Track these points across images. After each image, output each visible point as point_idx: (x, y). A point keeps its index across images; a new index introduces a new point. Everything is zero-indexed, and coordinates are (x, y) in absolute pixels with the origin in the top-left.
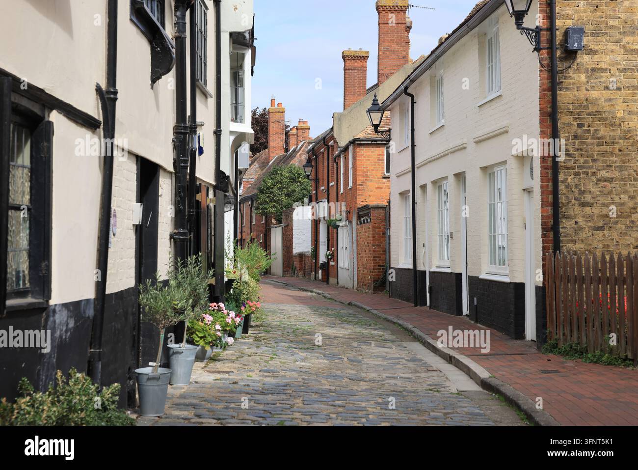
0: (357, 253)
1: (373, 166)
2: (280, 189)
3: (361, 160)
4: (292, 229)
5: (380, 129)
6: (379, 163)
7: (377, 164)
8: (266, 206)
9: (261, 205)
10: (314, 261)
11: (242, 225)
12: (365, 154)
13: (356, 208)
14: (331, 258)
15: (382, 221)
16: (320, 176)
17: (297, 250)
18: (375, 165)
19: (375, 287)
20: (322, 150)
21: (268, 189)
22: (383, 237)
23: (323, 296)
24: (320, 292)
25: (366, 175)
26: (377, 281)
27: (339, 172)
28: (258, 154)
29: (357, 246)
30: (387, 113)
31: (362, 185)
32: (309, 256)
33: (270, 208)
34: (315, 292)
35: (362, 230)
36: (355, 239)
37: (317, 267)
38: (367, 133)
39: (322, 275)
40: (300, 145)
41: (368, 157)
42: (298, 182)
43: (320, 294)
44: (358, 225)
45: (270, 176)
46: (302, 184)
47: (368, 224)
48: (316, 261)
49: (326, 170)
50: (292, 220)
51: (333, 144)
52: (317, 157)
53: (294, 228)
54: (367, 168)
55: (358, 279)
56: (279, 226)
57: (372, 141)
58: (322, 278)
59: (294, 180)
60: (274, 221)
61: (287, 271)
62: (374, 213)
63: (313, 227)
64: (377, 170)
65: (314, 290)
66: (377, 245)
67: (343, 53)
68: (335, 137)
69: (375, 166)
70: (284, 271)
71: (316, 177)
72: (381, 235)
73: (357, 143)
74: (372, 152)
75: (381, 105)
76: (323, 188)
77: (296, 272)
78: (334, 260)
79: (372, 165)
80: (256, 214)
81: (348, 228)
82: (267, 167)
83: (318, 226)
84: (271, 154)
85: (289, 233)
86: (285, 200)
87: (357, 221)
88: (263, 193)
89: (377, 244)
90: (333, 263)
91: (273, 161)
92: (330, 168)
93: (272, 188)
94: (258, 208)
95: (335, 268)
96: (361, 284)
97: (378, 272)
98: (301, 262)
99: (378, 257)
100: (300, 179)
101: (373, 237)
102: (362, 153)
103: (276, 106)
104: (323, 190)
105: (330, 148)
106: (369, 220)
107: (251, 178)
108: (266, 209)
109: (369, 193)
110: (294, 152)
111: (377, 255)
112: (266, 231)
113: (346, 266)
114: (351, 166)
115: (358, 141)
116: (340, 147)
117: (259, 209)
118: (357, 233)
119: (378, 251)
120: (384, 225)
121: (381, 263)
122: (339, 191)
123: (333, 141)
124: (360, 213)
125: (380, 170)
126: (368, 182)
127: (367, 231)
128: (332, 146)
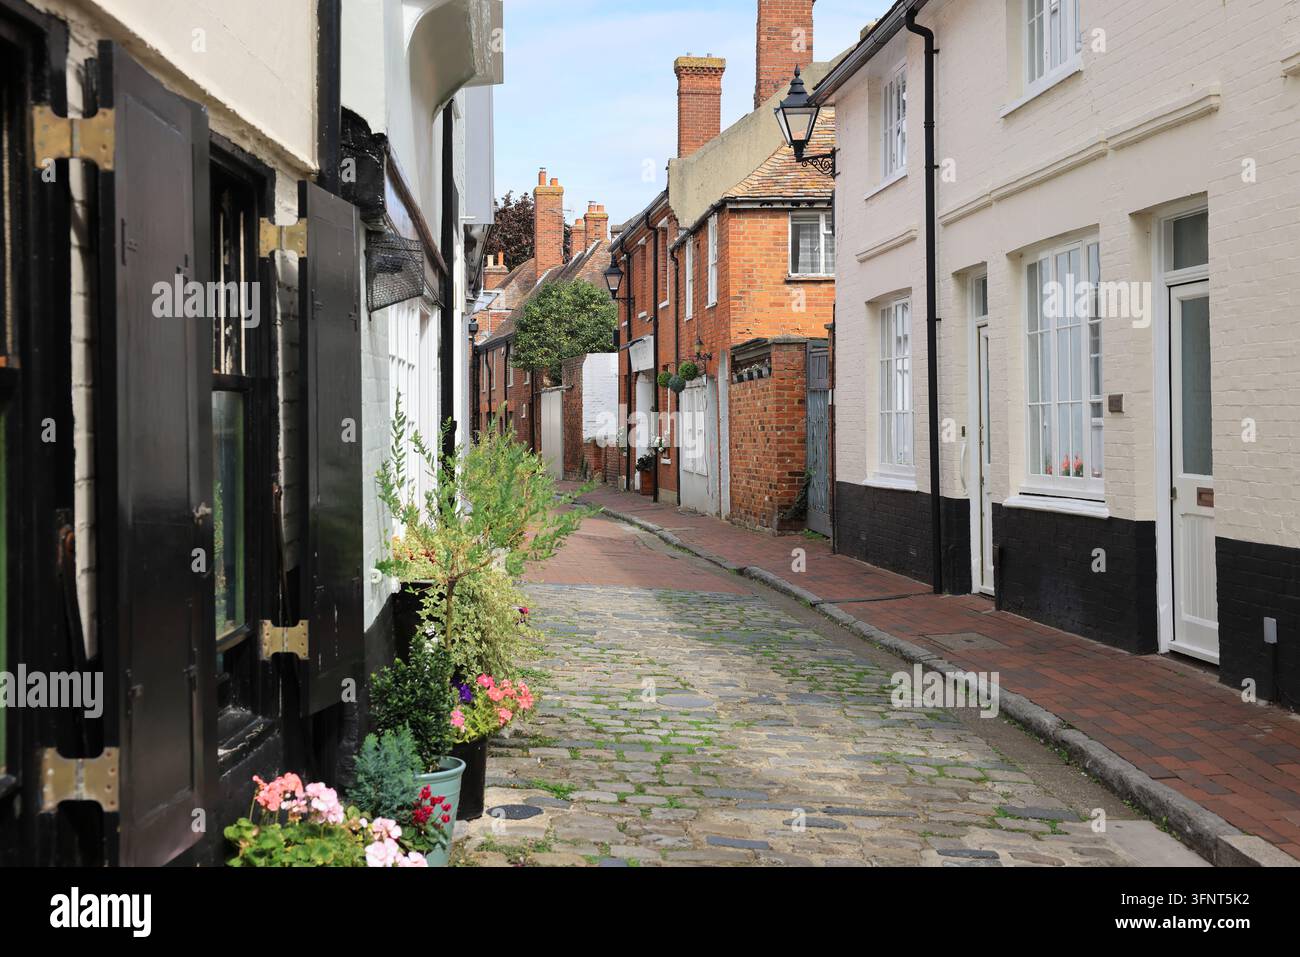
0: (731, 444)
1: (765, 258)
2: (558, 322)
3: (738, 244)
4: (581, 395)
5: (807, 153)
6: (776, 250)
7: (772, 253)
8: (532, 354)
9: (523, 352)
10: (624, 453)
11: (490, 389)
12: (747, 231)
13: (729, 346)
15: (798, 374)
16: (637, 293)
17: (589, 432)
18: (768, 255)
19: (781, 521)
20: (642, 241)
21: (535, 323)
22: (799, 410)
23: (660, 537)
24: (651, 525)
25: (749, 276)
26: (787, 507)
27: (681, 277)
28: (517, 269)
29: (730, 428)
30: (826, 113)
31: (741, 298)
33: (539, 358)
34: (641, 527)
35: (746, 394)
36: (724, 413)
37: (632, 466)
38: (750, 187)
39: (642, 482)
40: (591, 248)
41: (753, 238)
42: (588, 310)
43: (651, 531)
44: (733, 383)
45: (538, 301)
46: (596, 314)
47: (761, 382)
48: (628, 457)
49: (650, 279)
50: (579, 379)
51: (667, 226)
52: (629, 257)
53: (584, 392)
54: (752, 260)
55: (732, 499)
56: (557, 389)
57: (763, 203)
58: (642, 488)
59: (583, 306)
60: (546, 381)
61: (572, 470)
62: (779, 357)
63: (623, 390)
64: (773, 267)
65: (636, 519)
66: (788, 428)
67: (677, 62)
68: (673, 208)
69: (768, 258)
70: (566, 471)
71: (629, 294)
72: (796, 404)
73: (729, 206)
74: (762, 227)
75: (810, 93)
76: (644, 314)
77: (588, 473)
78: (669, 454)
79: (762, 255)
80: (515, 368)
81: (707, 391)
82: (533, 289)
83: (633, 388)
84: (540, 267)
85: (574, 401)
86: (565, 343)
87: (731, 376)
88: (526, 331)
89: (786, 424)
90: (668, 462)
91: (543, 278)
92: (660, 273)
93: (543, 322)
94: (517, 358)
95: (673, 470)
96: (742, 511)
97: (790, 487)
98: (598, 455)
99: (789, 455)
100: (593, 306)
101: (779, 409)
102: (742, 230)
103: (548, 183)
104: (644, 318)
105: (661, 233)
106: (765, 372)
107: (504, 307)
108: (532, 358)
109: (756, 315)
110: (580, 260)
111: (787, 450)
112: (533, 398)
113: (701, 468)
114: (711, 260)
115: (731, 202)
116: (681, 229)
117: (520, 359)
118: (731, 401)
119: (790, 441)
120: (800, 382)
121: (796, 467)
122: (680, 317)
123: (666, 218)
124: (737, 359)
125: (779, 267)
126: (754, 293)
127: (761, 397)
128: (664, 230)
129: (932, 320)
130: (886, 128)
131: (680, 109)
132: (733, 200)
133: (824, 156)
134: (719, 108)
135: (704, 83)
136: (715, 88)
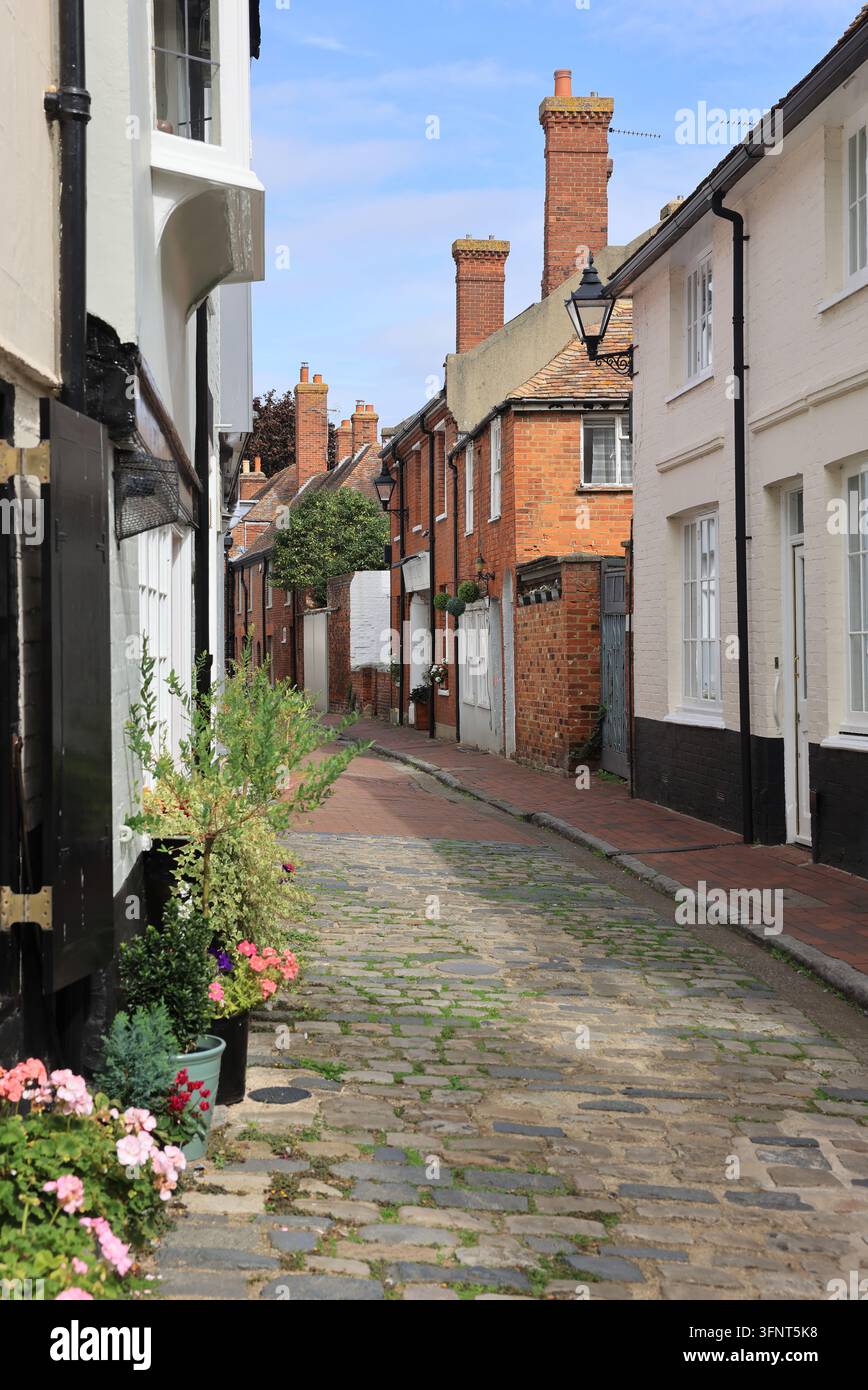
0: (516, 674)
1: (555, 466)
2: (322, 536)
3: (525, 451)
4: (348, 618)
5: (601, 350)
6: (566, 457)
7: (562, 461)
8: (294, 572)
9: (283, 569)
10: (398, 684)
11: (246, 609)
12: (534, 436)
13: (514, 565)
14: (442, 682)
15: (591, 596)
16: (411, 504)
17: (357, 660)
18: (558, 463)
19: (575, 759)
20: (416, 446)
21: (297, 537)
22: (593, 636)
23: (438, 778)
24: (427, 765)
25: (536, 487)
26: (579, 745)
27: (460, 487)
28: (276, 476)
29: (516, 656)
30: (623, 305)
31: (527, 511)
32: (384, 674)
33: (301, 576)
34: (416, 766)
35: (533, 618)
36: (509, 638)
37: (405, 697)
38: (538, 387)
39: (417, 716)
40: (360, 453)
41: (540, 444)
42: (356, 523)
43: (427, 771)
44: (518, 606)
45: (300, 512)
46: (365, 527)
47: (550, 605)
48: (402, 684)
49: (426, 490)
50: (347, 599)
51: (444, 429)
52: (402, 464)
53: (352, 614)
54: (540, 469)
55: (518, 735)
56: (321, 611)
57: (553, 404)
58: (417, 721)
59: (350, 518)
60: (309, 602)
61: (338, 702)
62: (569, 578)
63: (395, 612)
64: (563, 476)
65: (410, 758)
66: (580, 657)
67: (454, 245)
68: (451, 409)
69: (558, 466)
70: (332, 703)
71: (402, 506)
72: (589, 630)
73: (514, 408)
74: (551, 432)
75: (605, 282)
76: (419, 527)
77: (357, 704)
78: (447, 685)
79: (550, 463)
80: (275, 587)
81: (490, 614)
82: (294, 499)
83: (406, 610)
84: (302, 474)
85: (340, 625)
86: (330, 558)
87: (516, 598)
88: (287, 546)
89: (578, 653)
90: (445, 693)
91: (305, 486)
92: (436, 482)
93: (305, 536)
94: (277, 576)
95: (451, 702)
96: (529, 749)
97: (582, 723)
98: (367, 685)
99: (581, 686)
100: (361, 518)
101: (570, 635)
102: (527, 434)
103: (311, 380)
104: (419, 532)
105: (437, 438)
106: (554, 594)
107: (263, 519)
108: (293, 577)
109: (544, 530)
110: (347, 466)
111: (579, 681)
112: (294, 620)
113: (483, 699)
114: (494, 468)
115: (516, 404)
116: (460, 433)
117: (280, 577)
118: (516, 626)
119: (581, 671)
120: (594, 606)
121: (589, 701)
122: (459, 531)
123: (443, 421)
124: (523, 579)
125: (570, 476)
126: (543, 505)
127: (551, 622)
128: (441, 434)
129: (742, 539)
130: (689, 323)
131: (458, 298)
132: (519, 402)
133: (621, 354)
134: (502, 297)
135: (486, 268)
136: (497, 275)
